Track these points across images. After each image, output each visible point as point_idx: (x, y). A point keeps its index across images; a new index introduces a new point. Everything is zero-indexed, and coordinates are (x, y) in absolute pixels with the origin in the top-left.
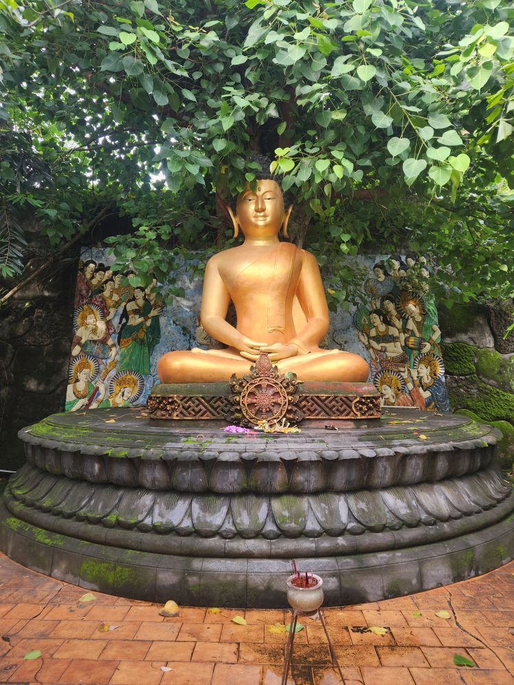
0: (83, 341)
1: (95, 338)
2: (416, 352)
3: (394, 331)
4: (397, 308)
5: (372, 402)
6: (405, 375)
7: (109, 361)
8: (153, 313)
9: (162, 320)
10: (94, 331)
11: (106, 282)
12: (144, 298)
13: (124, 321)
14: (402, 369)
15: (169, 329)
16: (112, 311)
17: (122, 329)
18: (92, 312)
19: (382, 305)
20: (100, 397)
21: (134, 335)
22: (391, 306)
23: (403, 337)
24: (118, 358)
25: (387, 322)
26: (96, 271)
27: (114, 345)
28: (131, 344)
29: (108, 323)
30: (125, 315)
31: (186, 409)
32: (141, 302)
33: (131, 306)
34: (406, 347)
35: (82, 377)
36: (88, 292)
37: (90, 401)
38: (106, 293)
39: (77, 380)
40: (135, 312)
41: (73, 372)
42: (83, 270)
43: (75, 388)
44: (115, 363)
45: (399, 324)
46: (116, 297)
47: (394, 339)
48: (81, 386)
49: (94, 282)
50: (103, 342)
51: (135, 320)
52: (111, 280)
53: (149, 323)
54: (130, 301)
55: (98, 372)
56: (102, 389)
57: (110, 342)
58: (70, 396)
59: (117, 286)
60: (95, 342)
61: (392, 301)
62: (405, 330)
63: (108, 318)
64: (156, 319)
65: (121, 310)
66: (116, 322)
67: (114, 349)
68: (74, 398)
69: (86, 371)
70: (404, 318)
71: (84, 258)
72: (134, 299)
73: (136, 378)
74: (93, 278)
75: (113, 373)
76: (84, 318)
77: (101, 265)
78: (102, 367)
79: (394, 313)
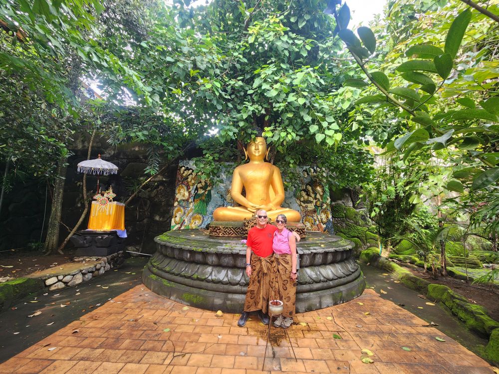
0: (179, 200)
1: (184, 199)
2: (320, 208)
3: (311, 199)
4: (312, 189)
5: (302, 231)
6: (315, 218)
7: (190, 209)
8: (209, 188)
9: (212, 192)
10: (184, 196)
11: (189, 175)
12: (205, 182)
13: (196, 191)
14: (314, 215)
15: (215, 195)
16: (191, 187)
17: (195, 195)
18: (183, 188)
19: (306, 187)
20: (185, 224)
21: (200, 198)
22: (310, 188)
23: (315, 201)
24: (193, 208)
25: (308, 195)
26: (185, 170)
27: (192, 202)
28: (198, 202)
29: (190, 193)
30: (197, 189)
31: (225, 232)
32: (203, 184)
33: (199, 185)
34: (316, 206)
35: (178, 215)
36: (181, 179)
37: (181, 225)
38: (189, 180)
39: (176, 217)
40: (201, 188)
41: (174, 213)
42: (180, 170)
43: (175, 220)
44: (192, 210)
45: (313, 196)
46: (193, 182)
47: (311, 202)
48: (177, 219)
49: (184, 175)
50: (187, 200)
51: (201, 192)
52: (191, 174)
53: (206, 193)
54: (199, 183)
55: (185, 213)
56: (186, 221)
57: (190, 201)
58: (173, 223)
59: (194, 177)
60: (184, 200)
61: (310, 186)
62: (315, 198)
63: (190, 190)
64: (210, 191)
65: (195, 187)
66: (193, 192)
67: (192, 204)
68: (175, 224)
69: (180, 212)
70: (315, 193)
71: (180, 165)
72: (201, 182)
73: (201, 216)
74: (184, 173)
75: (191, 214)
76: (179, 190)
77: (187, 168)
78: (186, 211)
79: (311, 191)
